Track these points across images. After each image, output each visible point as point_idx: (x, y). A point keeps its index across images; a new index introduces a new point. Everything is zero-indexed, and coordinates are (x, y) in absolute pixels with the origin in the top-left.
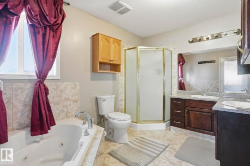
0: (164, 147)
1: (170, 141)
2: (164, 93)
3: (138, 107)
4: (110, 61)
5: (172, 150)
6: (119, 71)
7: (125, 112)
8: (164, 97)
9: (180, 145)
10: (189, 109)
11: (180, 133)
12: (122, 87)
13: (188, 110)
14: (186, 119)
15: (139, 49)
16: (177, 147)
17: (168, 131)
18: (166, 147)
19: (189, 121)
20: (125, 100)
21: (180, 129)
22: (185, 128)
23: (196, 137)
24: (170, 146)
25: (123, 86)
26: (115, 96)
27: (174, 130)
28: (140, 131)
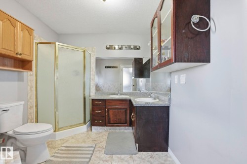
0: (93, 149)
1: (95, 141)
2: (84, 95)
3: (57, 113)
4: (17, 54)
5: (100, 149)
6: (30, 69)
7: (37, 122)
8: (85, 99)
9: (105, 142)
10: (109, 107)
11: (101, 131)
12: (31, 91)
13: (108, 109)
14: (107, 117)
15: (57, 46)
16: (104, 145)
17: (90, 132)
18: (95, 148)
19: (109, 119)
20: (37, 106)
21: (101, 127)
22: (105, 125)
23: (114, 131)
24: (97, 146)
25: (34, 89)
26: (23, 102)
27: (95, 129)
28: (60, 140)
